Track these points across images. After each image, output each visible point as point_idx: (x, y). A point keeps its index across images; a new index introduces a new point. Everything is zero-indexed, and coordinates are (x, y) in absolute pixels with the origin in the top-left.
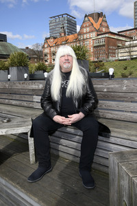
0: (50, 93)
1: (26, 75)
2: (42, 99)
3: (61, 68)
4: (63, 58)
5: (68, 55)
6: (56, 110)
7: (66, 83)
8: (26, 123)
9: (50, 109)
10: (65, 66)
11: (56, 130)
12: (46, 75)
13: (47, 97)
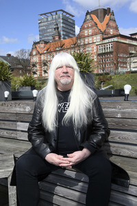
0: (41, 119)
1: (7, 94)
2: (29, 129)
3: (56, 84)
4: (60, 71)
5: (68, 67)
6: (50, 146)
7: (64, 106)
8: (6, 164)
9: (41, 143)
10: (63, 81)
11: (50, 173)
12: (35, 93)
13: (37, 127)
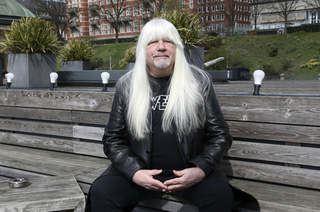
5: (166, 41)
6: (140, 160)
10: (159, 63)
